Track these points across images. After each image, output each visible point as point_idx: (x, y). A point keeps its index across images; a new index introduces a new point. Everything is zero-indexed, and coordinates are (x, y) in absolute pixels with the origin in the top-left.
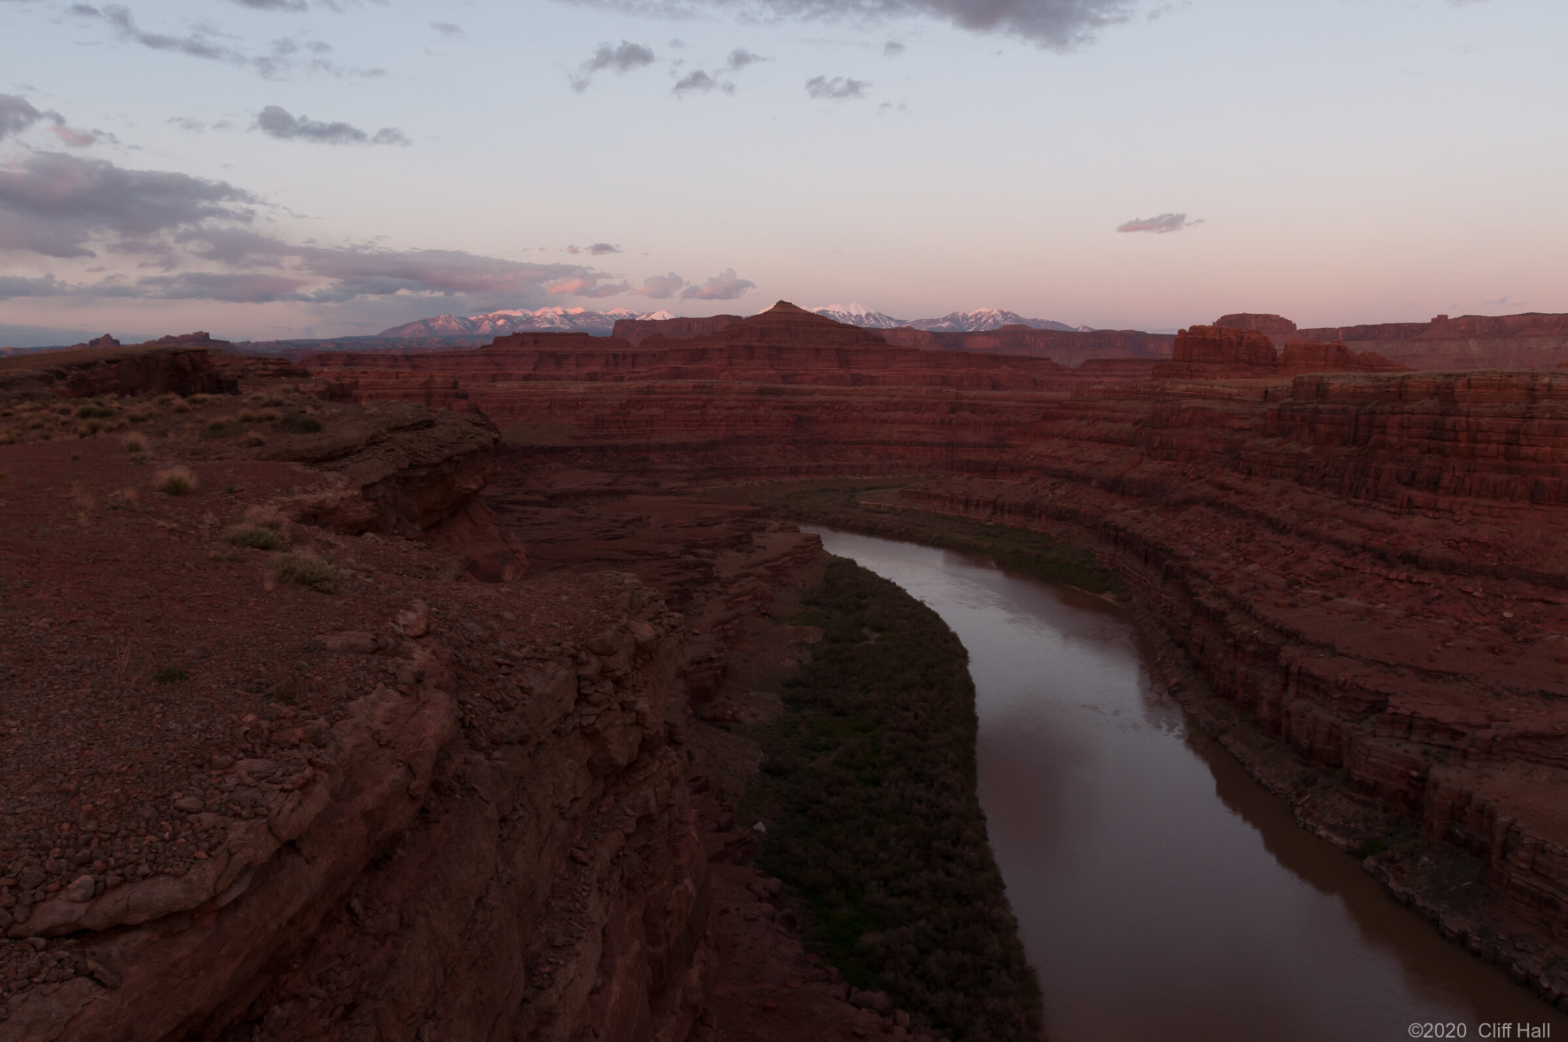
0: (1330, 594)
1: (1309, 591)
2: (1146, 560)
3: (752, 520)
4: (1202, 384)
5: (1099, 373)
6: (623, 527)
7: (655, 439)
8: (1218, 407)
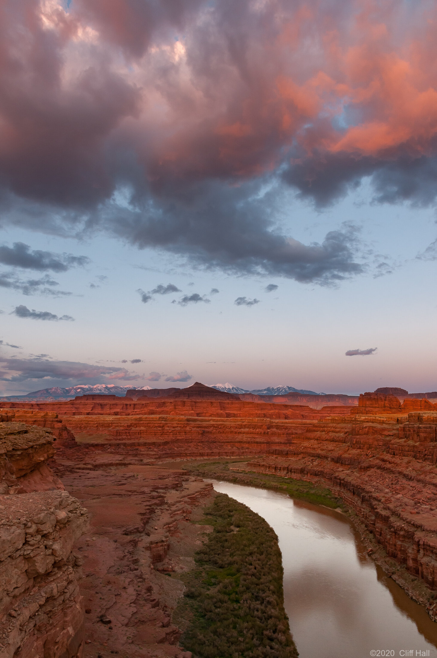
0: (433, 508)
1: (424, 506)
2: (354, 493)
3: (182, 476)
4: (371, 417)
5: (329, 412)
6: (126, 480)
7: (142, 441)
8: (379, 426)
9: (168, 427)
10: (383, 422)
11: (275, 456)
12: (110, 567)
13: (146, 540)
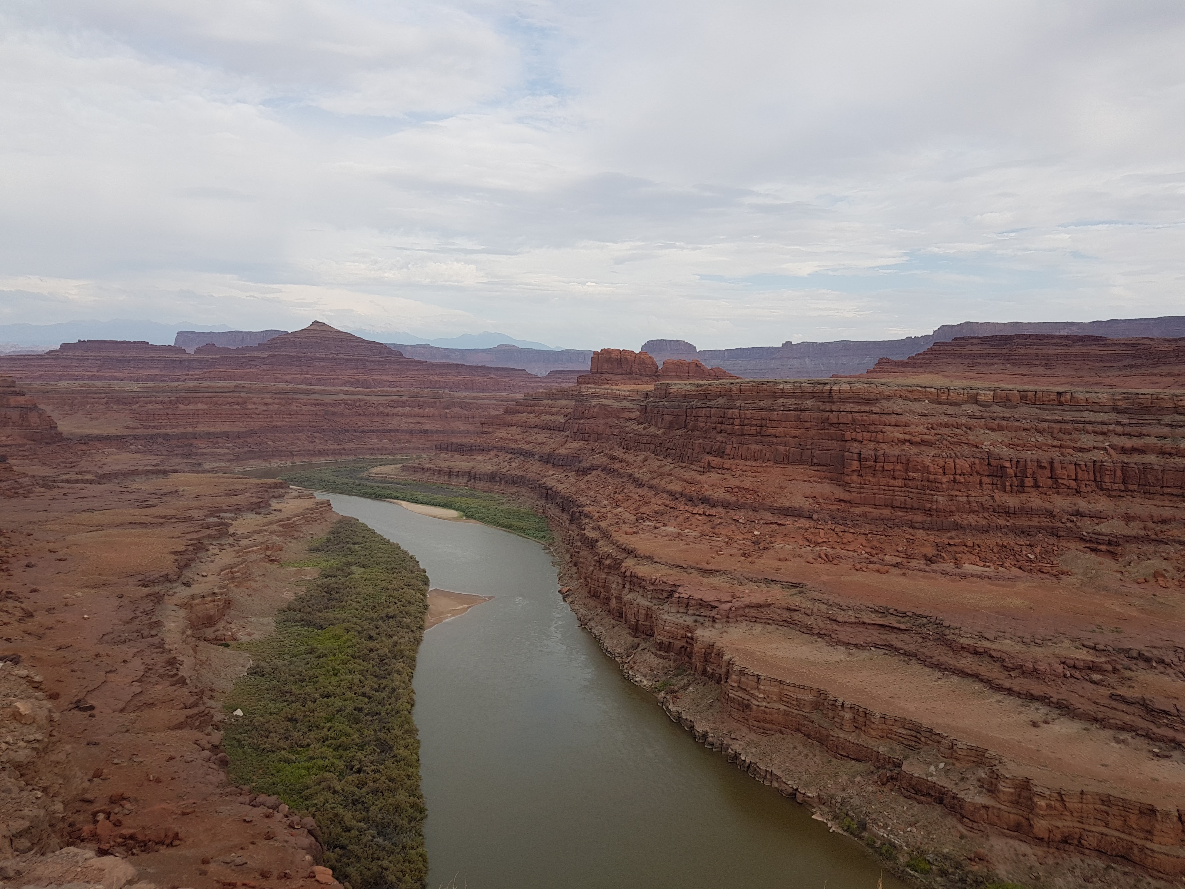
0: (658, 525)
1: (647, 523)
2: (563, 510)
3: (275, 490)
4: (607, 389)
5: (560, 380)
6: (159, 498)
7: (201, 428)
8: (616, 404)
9: (254, 404)
10: (624, 398)
11: (450, 454)
12: (104, 635)
13: (183, 593)
